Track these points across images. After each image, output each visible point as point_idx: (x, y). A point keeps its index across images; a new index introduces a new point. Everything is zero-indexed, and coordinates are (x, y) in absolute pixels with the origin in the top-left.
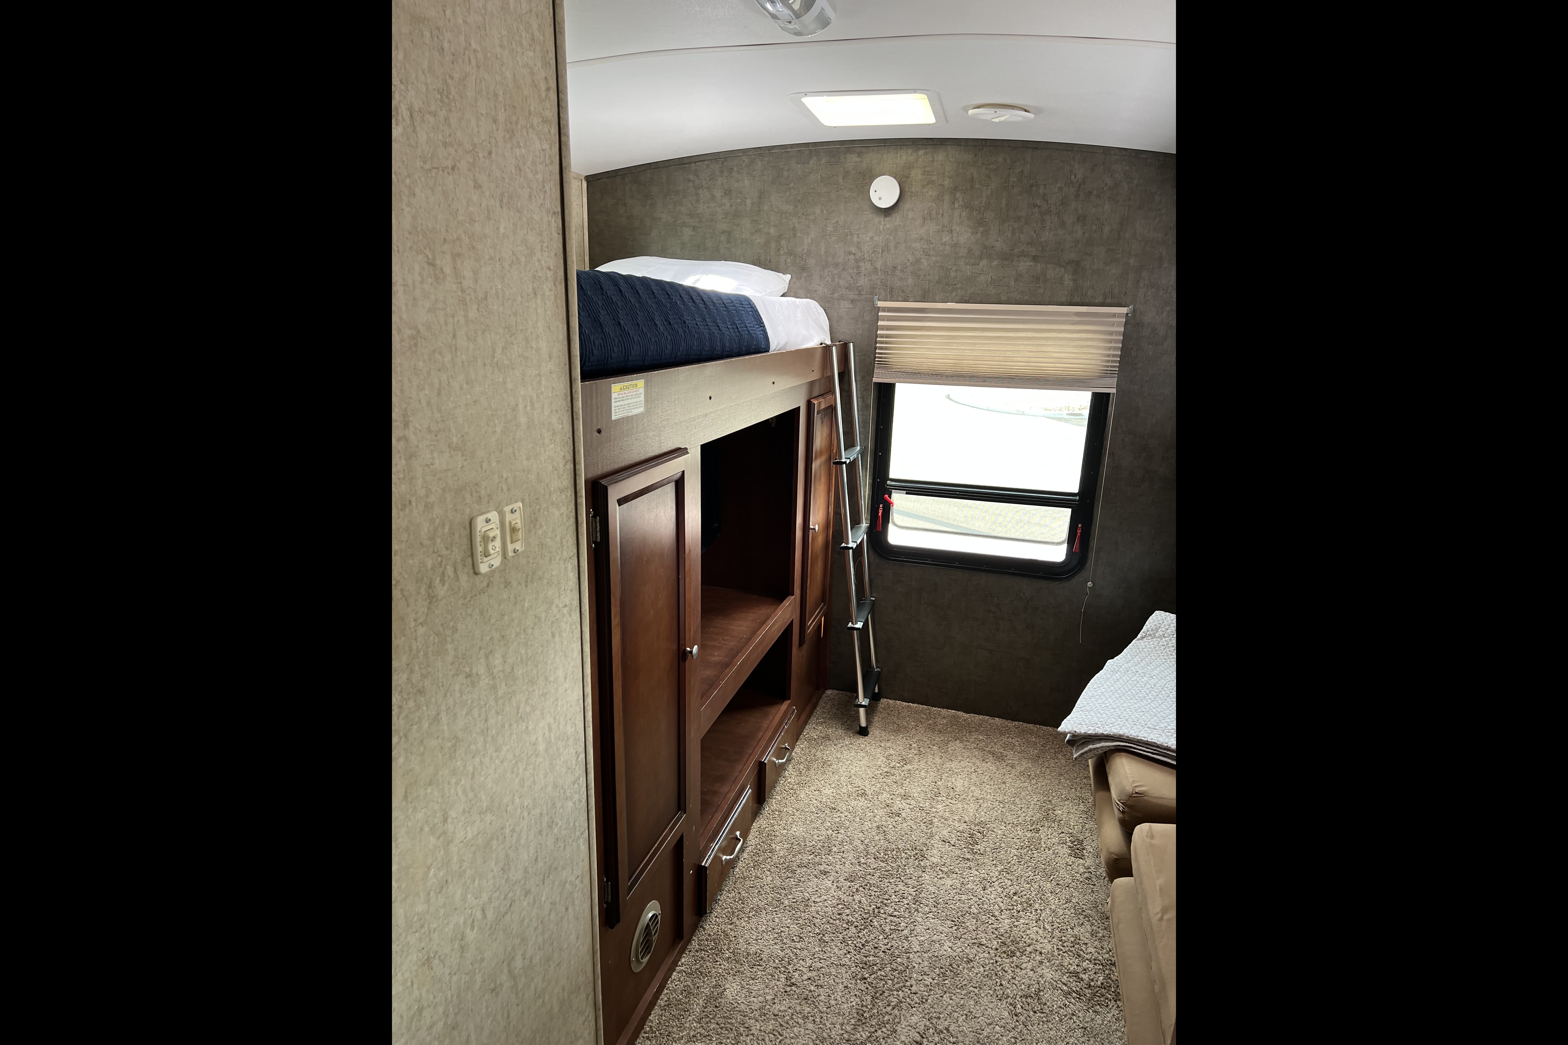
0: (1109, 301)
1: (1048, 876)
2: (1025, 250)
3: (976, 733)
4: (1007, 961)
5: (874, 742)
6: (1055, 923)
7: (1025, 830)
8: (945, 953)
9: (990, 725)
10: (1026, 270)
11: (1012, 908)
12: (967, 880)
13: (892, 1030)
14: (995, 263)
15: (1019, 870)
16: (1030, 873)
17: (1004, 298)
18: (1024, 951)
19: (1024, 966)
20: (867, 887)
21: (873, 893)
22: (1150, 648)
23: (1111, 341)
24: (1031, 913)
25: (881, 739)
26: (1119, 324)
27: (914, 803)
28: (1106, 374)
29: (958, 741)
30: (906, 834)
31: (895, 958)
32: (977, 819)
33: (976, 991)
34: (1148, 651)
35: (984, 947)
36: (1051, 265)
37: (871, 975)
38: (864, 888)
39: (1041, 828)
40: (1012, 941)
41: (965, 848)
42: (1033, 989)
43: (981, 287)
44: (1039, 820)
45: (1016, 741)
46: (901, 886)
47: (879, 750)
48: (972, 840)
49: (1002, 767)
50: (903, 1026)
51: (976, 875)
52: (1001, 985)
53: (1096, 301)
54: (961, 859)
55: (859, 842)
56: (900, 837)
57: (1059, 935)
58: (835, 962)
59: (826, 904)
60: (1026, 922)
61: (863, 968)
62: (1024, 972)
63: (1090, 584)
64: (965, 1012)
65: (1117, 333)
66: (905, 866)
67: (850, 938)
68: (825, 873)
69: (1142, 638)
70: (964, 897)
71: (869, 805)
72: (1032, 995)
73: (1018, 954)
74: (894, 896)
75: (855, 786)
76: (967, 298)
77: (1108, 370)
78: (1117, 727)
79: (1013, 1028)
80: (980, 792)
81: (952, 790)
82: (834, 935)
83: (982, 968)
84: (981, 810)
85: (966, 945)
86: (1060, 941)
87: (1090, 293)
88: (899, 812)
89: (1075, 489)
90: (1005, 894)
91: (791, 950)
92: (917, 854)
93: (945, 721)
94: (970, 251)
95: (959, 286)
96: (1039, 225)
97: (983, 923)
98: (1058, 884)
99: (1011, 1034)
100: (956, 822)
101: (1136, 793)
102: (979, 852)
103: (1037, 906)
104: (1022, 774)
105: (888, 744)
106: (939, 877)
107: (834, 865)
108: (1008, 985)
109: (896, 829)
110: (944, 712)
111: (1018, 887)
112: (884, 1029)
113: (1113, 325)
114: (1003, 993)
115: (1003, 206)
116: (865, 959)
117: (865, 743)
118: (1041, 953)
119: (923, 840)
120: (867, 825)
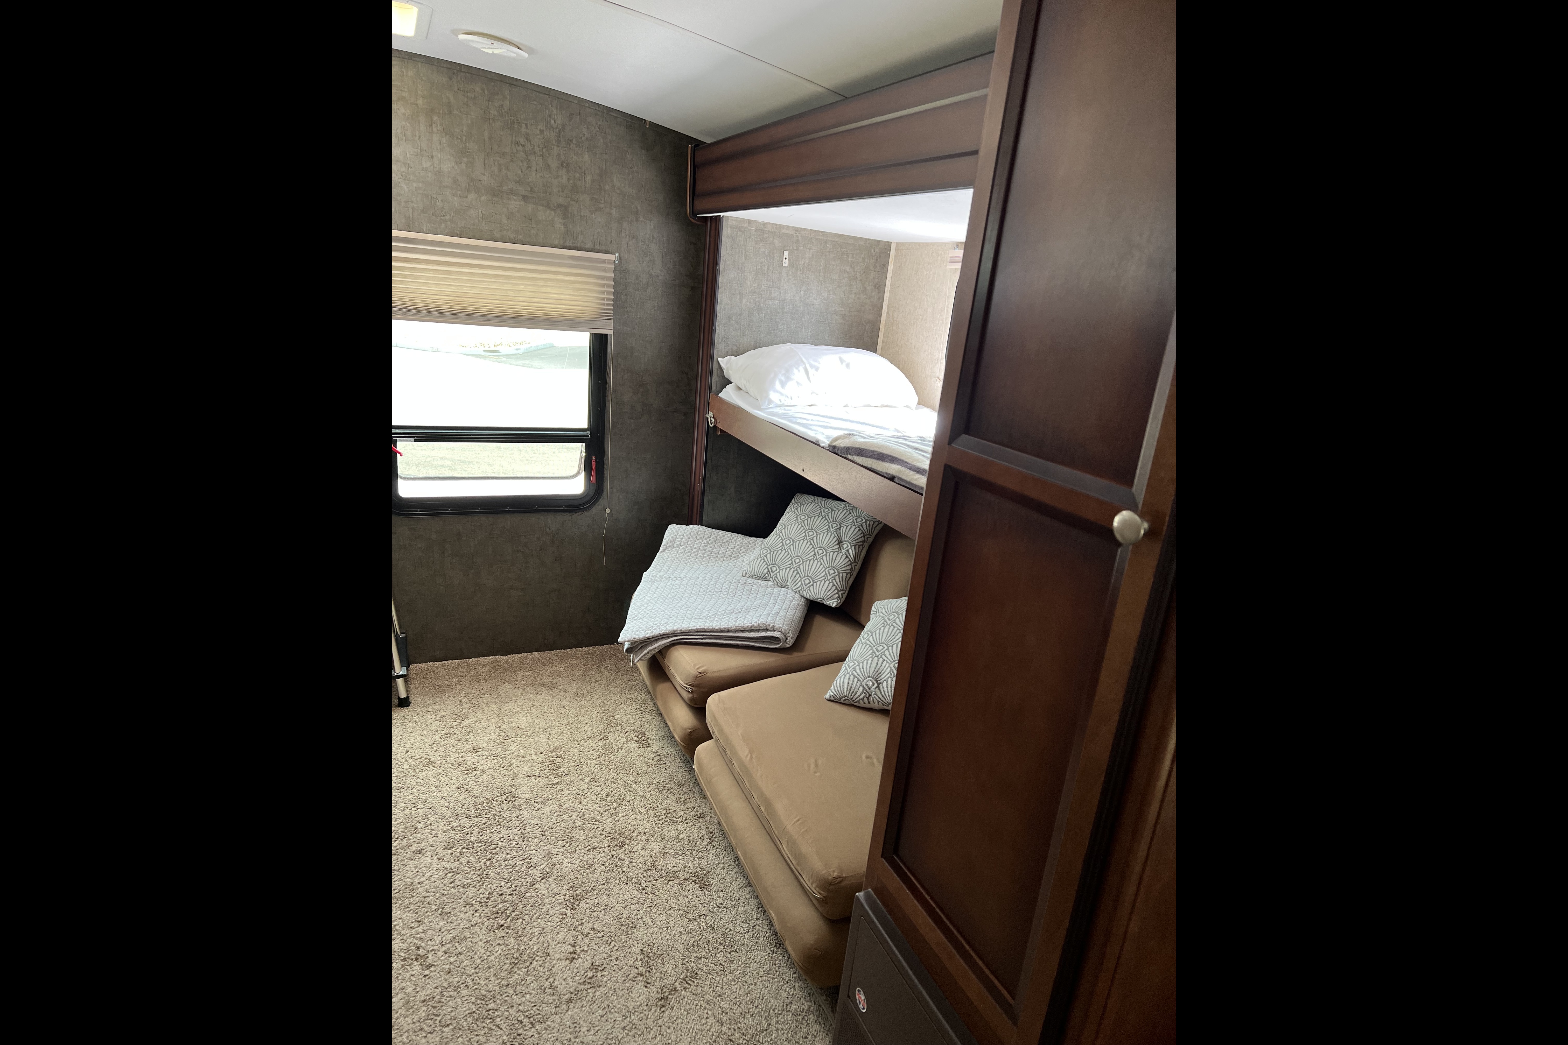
0: (597, 247)
1: (628, 771)
2: (514, 188)
3: (522, 671)
4: (621, 851)
5: (419, 710)
6: (647, 805)
7: (596, 741)
8: (567, 869)
9: (531, 660)
10: (517, 209)
11: (609, 808)
12: (563, 801)
13: (545, 955)
14: (484, 198)
15: (603, 776)
16: (613, 774)
17: (498, 235)
18: (631, 837)
19: (635, 848)
20: (470, 846)
21: (479, 849)
22: (672, 557)
23: (603, 286)
24: (626, 805)
25: (426, 704)
26: (609, 270)
27: (486, 753)
28: (603, 317)
29: (506, 684)
30: (490, 784)
31: (523, 895)
32: (551, 747)
33: (605, 886)
34: (671, 560)
35: (598, 849)
36: (541, 207)
37: (506, 920)
38: (467, 849)
39: (609, 735)
40: (619, 834)
41: (550, 775)
42: (649, 863)
43: (472, 222)
44: (605, 729)
45: (560, 668)
46: (504, 831)
47: (428, 716)
48: (554, 767)
49: (556, 694)
50: (553, 946)
51: (569, 794)
52: (623, 872)
53: (587, 246)
54: (551, 786)
55: (444, 809)
56: (485, 788)
57: (653, 813)
58: (466, 926)
59: (433, 880)
60: (625, 814)
61: (496, 918)
62: (637, 853)
63: (608, 511)
64: (602, 908)
65: (609, 278)
66: (500, 812)
67: (471, 898)
68: (420, 852)
69: (664, 550)
70: (565, 817)
71: (440, 771)
72: (650, 868)
73: (627, 842)
74: (500, 843)
75: (416, 758)
76: (458, 232)
77: (604, 313)
78: (671, 625)
79: (645, 900)
80: (545, 722)
81: (517, 729)
82: (454, 903)
83: (603, 867)
84: (552, 737)
85: (583, 854)
86: (655, 817)
87: (580, 238)
88: (475, 766)
89: (585, 425)
90: (599, 799)
91: (414, 937)
92: (507, 797)
93: (486, 669)
94: (455, 181)
95: (448, 217)
96: (525, 165)
97: (590, 830)
98: (638, 774)
99: (645, 906)
100: (533, 756)
101: (700, 673)
102: (564, 774)
103: (628, 798)
104: (576, 694)
105: (436, 708)
106: (536, 809)
107: (426, 840)
108: (628, 870)
109: (478, 783)
110: (482, 660)
111: (608, 790)
112: (537, 958)
113: (604, 271)
114: (627, 877)
115: (486, 138)
116: (494, 909)
117: (410, 713)
118: (645, 833)
119: (509, 783)
120: (446, 790)
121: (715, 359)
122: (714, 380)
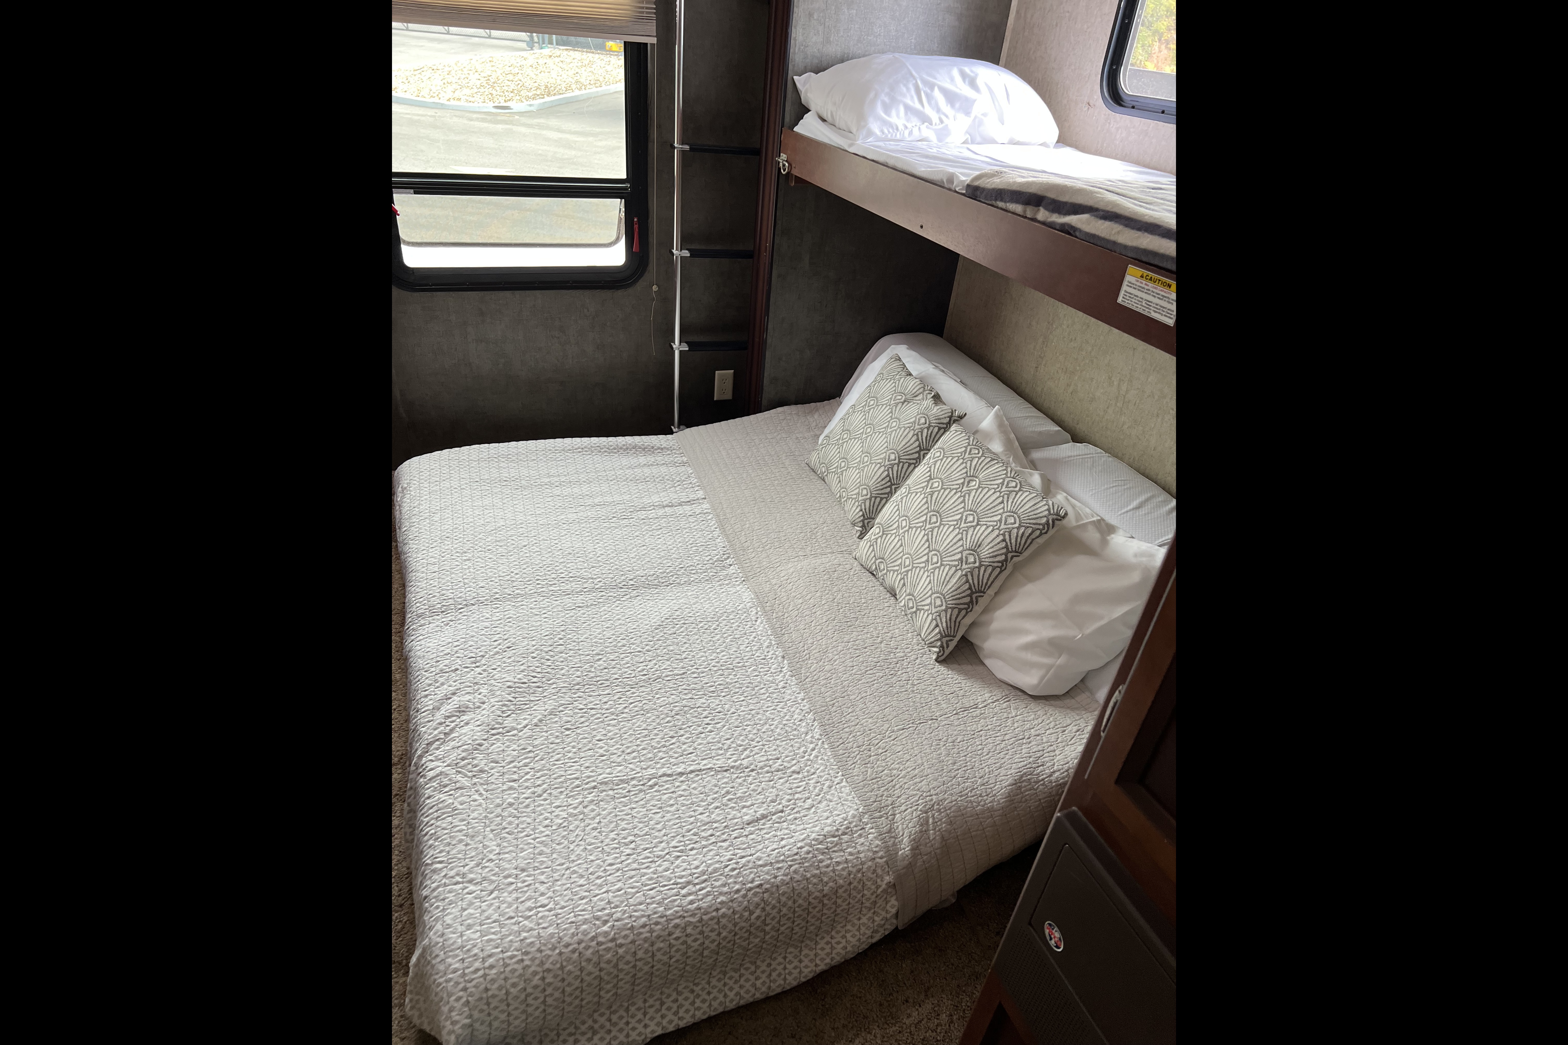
63: (655, 288)
77: (643, 13)
89: (622, 173)
121: (789, 77)
122: (788, 108)
